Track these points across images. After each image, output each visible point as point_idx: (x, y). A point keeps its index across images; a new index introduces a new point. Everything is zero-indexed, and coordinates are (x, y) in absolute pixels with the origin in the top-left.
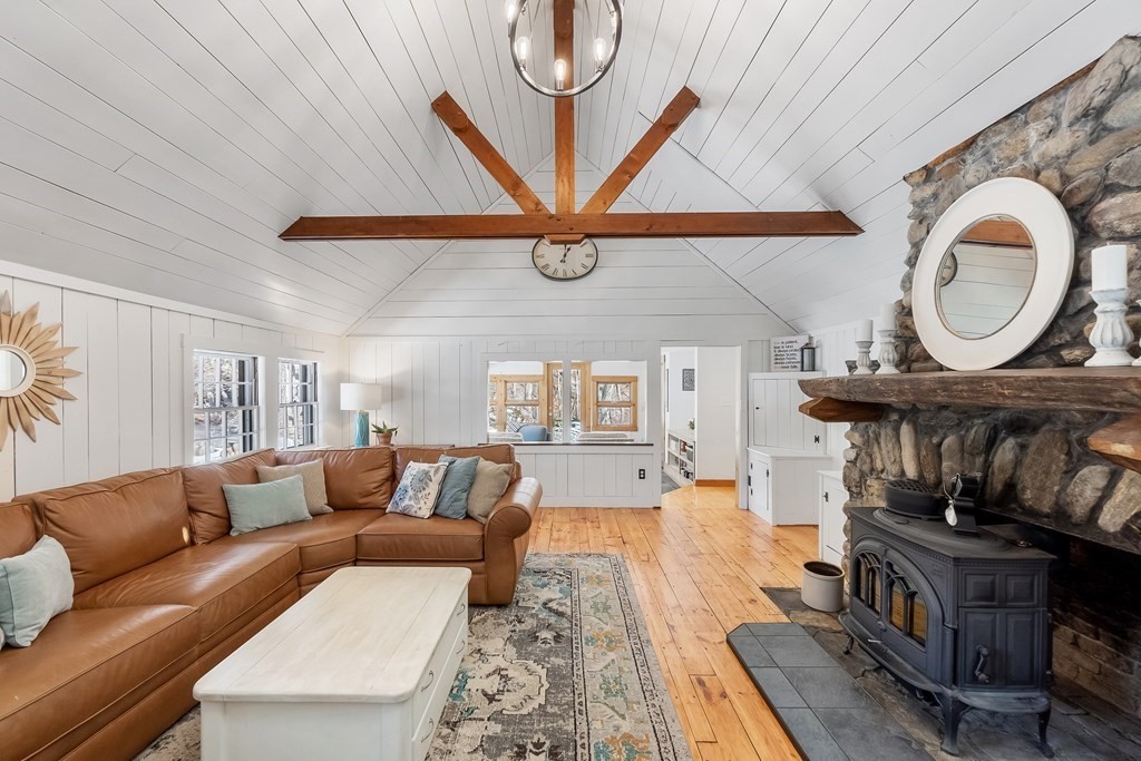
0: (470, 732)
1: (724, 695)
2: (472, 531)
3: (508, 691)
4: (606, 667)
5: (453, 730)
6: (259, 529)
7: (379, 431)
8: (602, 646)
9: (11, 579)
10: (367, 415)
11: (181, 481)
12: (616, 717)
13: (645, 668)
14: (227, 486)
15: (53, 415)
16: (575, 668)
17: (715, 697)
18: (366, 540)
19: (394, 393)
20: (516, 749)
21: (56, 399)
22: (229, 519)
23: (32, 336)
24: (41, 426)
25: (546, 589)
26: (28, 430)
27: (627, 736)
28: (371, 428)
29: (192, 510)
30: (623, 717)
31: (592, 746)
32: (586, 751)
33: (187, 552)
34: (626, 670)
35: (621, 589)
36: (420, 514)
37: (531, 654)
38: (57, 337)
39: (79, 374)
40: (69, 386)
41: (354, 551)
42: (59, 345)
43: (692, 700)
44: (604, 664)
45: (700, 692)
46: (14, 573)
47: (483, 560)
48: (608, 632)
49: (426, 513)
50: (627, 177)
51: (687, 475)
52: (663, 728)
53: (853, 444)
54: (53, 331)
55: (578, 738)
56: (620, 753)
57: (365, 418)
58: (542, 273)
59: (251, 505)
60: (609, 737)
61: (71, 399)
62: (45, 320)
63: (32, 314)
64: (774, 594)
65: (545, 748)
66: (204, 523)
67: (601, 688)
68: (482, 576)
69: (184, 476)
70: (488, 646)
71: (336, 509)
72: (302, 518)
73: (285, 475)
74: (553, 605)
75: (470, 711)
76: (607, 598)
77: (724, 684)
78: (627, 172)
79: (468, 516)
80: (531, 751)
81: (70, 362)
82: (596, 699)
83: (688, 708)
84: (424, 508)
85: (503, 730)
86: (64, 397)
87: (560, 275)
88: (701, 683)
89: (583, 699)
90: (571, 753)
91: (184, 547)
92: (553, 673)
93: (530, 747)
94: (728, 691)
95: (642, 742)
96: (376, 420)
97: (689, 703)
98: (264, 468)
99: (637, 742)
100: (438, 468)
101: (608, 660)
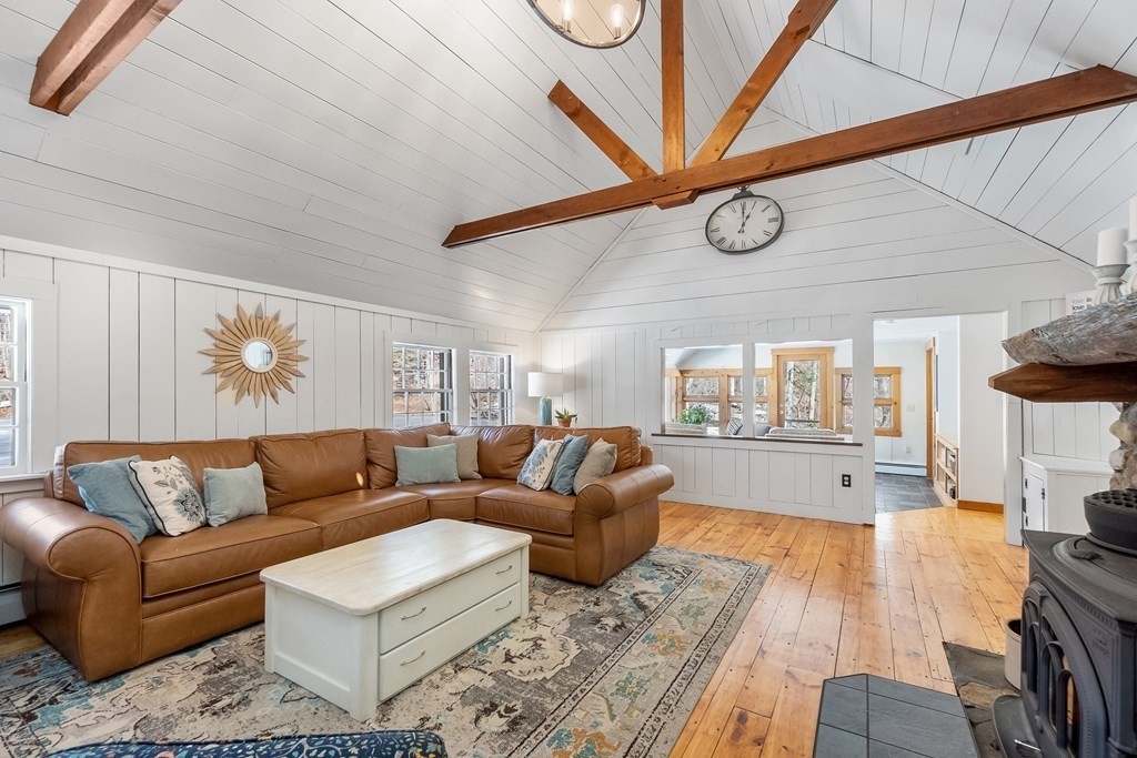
0: (469, 678)
1: (760, 742)
2: (566, 505)
3: (529, 658)
4: (641, 668)
5: (456, 672)
6: (416, 484)
7: (561, 417)
8: (658, 647)
9: (210, 481)
10: (550, 401)
11: (362, 438)
12: (607, 715)
13: (685, 683)
14: (397, 447)
15: (289, 386)
16: (610, 658)
17: (745, 739)
18: (482, 502)
19: (577, 383)
20: (488, 705)
21: (292, 376)
22: (396, 472)
23: (276, 332)
24: (282, 393)
25: (650, 581)
26: (274, 396)
27: (600, 736)
28: (554, 414)
29: (369, 462)
30: (613, 717)
31: (557, 730)
32: (545, 733)
33: (361, 492)
34: (662, 676)
35: (734, 600)
36: (534, 486)
37: (579, 634)
38: (293, 333)
39: (306, 359)
40: (301, 367)
41: (473, 510)
42: (294, 339)
43: (712, 731)
44: (642, 663)
45: (731, 727)
46: (212, 478)
47: (572, 536)
48: (678, 637)
49: (538, 485)
50: (743, 113)
51: (954, 494)
52: (647, 744)
53: (1122, 442)
54: (290, 329)
55: (549, 719)
56: (576, 748)
57: (548, 404)
58: (720, 250)
59: (411, 462)
60: (580, 729)
61: (303, 376)
62: (284, 322)
63: (276, 318)
64: (957, 654)
65: (513, 715)
66: (378, 474)
67: (617, 684)
68: (572, 552)
69: (365, 435)
70: (547, 617)
71: (484, 476)
72: (450, 479)
73: (445, 442)
74: (643, 598)
75: (482, 663)
76: (710, 604)
77: (772, 731)
78: (742, 107)
79: (572, 493)
80: (499, 712)
81: (302, 351)
82: (602, 693)
83: (698, 739)
84: (538, 481)
85: (494, 687)
86: (298, 375)
87: (738, 247)
88: (742, 718)
89: (588, 688)
90: (530, 728)
91: (360, 488)
92: (583, 656)
93: (502, 709)
94: (771, 740)
95: (609, 747)
96: (559, 406)
97: (706, 733)
98: (432, 437)
99: (604, 744)
100: (554, 445)
101: (652, 661)
